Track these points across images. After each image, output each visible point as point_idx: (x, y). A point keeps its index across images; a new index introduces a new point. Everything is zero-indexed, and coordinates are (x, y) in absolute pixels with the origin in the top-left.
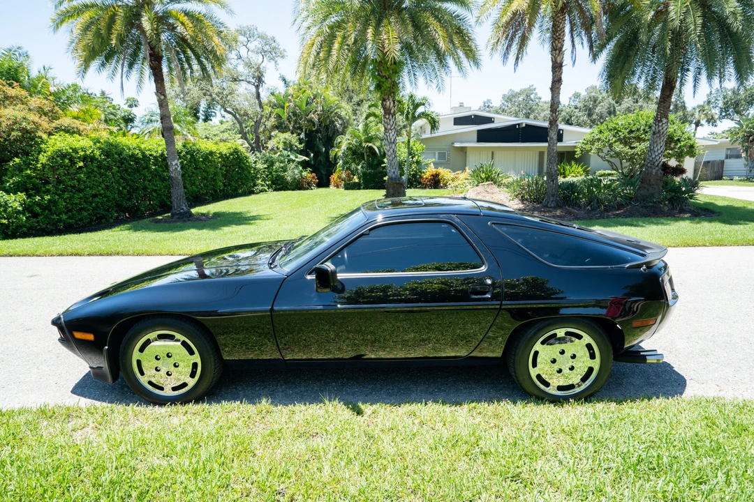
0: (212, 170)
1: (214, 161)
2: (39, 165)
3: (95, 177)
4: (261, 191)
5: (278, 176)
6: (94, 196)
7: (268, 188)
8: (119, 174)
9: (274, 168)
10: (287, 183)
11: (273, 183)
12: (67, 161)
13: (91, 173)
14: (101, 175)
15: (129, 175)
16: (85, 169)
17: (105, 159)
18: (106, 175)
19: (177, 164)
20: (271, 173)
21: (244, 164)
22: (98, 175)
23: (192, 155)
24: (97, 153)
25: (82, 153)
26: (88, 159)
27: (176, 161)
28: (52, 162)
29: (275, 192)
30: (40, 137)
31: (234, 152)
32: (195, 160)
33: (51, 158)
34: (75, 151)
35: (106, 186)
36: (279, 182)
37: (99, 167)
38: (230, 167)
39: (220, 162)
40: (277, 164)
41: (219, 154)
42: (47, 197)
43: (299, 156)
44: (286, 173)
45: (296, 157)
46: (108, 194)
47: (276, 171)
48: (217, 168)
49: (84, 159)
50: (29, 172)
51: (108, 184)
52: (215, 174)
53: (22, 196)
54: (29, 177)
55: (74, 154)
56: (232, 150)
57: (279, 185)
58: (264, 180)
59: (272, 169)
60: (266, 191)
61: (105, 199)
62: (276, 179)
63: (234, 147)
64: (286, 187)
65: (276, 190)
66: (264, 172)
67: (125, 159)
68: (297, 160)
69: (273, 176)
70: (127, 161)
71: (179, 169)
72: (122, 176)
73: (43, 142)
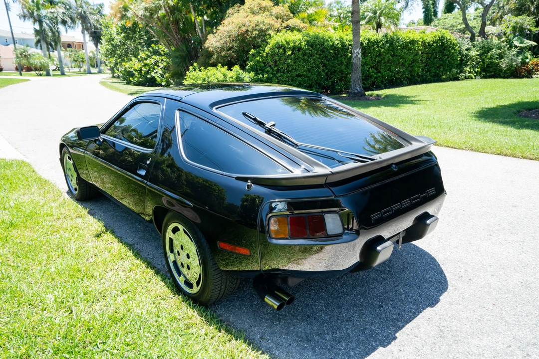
0: (411, 58)
1: (415, 49)
2: (264, 54)
3: (300, 62)
4: (466, 78)
5: (491, 63)
6: (299, 76)
7: (475, 76)
8: (320, 60)
9: (490, 54)
10: (501, 70)
11: (483, 70)
12: (281, 50)
13: (297, 59)
14: (304, 60)
15: (328, 61)
16: (292, 56)
17: (309, 49)
18: (308, 61)
19: (358, 52)
20: (483, 60)
21: (449, 51)
22: (302, 61)
23: (391, 44)
24: (303, 44)
25: (292, 45)
26: (296, 49)
27: (358, 50)
28: (272, 52)
29: (482, 80)
30: (270, 35)
31: (439, 40)
32: (393, 48)
33: (272, 49)
34: (288, 43)
35: (308, 69)
36: (491, 70)
37: (304, 54)
38: (432, 54)
39: (421, 50)
40: (494, 50)
41: (422, 42)
42: (265, 76)
43: (526, 41)
44: (502, 60)
45: (522, 43)
46: (309, 75)
47: (491, 58)
48: (417, 55)
49: (294, 49)
50: (258, 58)
51: (310, 67)
52: (414, 61)
53: (252, 74)
54: (258, 61)
55: (286, 45)
56: (437, 38)
57: (491, 72)
58: (473, 67)
59: (486, 57)
60: (472, 78)
61: (306, 79)
62: (488, 66)
63: (440, 35)
64: (499, 74)
65: (485, 77)
66: (476, 59)
67: (326, 48)
68: (522, 45)
69: (484, 63)
70: (327, 50)
71: (359, 56)
72: (322, 61)
73: (270, 38)
